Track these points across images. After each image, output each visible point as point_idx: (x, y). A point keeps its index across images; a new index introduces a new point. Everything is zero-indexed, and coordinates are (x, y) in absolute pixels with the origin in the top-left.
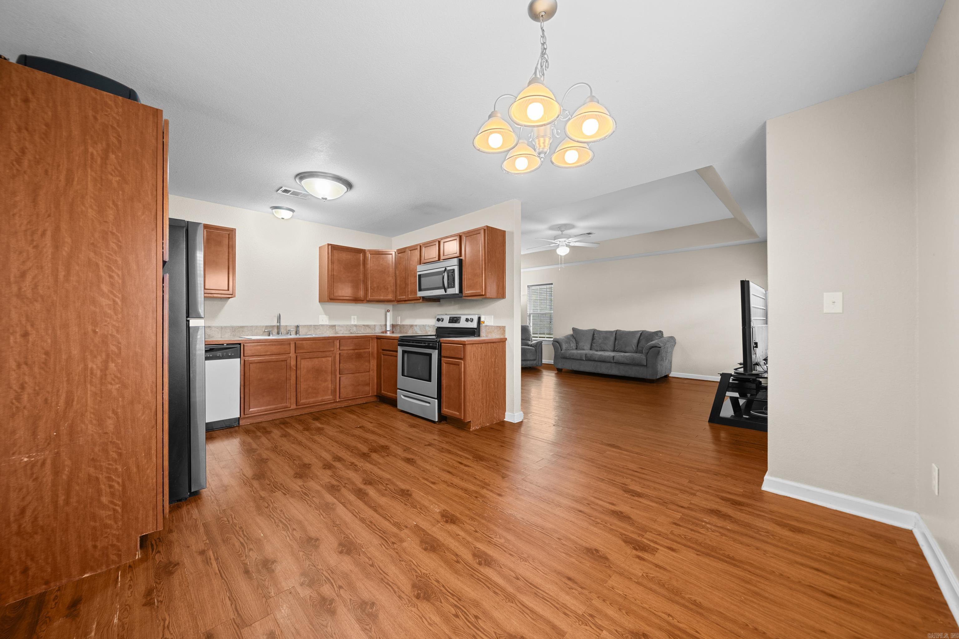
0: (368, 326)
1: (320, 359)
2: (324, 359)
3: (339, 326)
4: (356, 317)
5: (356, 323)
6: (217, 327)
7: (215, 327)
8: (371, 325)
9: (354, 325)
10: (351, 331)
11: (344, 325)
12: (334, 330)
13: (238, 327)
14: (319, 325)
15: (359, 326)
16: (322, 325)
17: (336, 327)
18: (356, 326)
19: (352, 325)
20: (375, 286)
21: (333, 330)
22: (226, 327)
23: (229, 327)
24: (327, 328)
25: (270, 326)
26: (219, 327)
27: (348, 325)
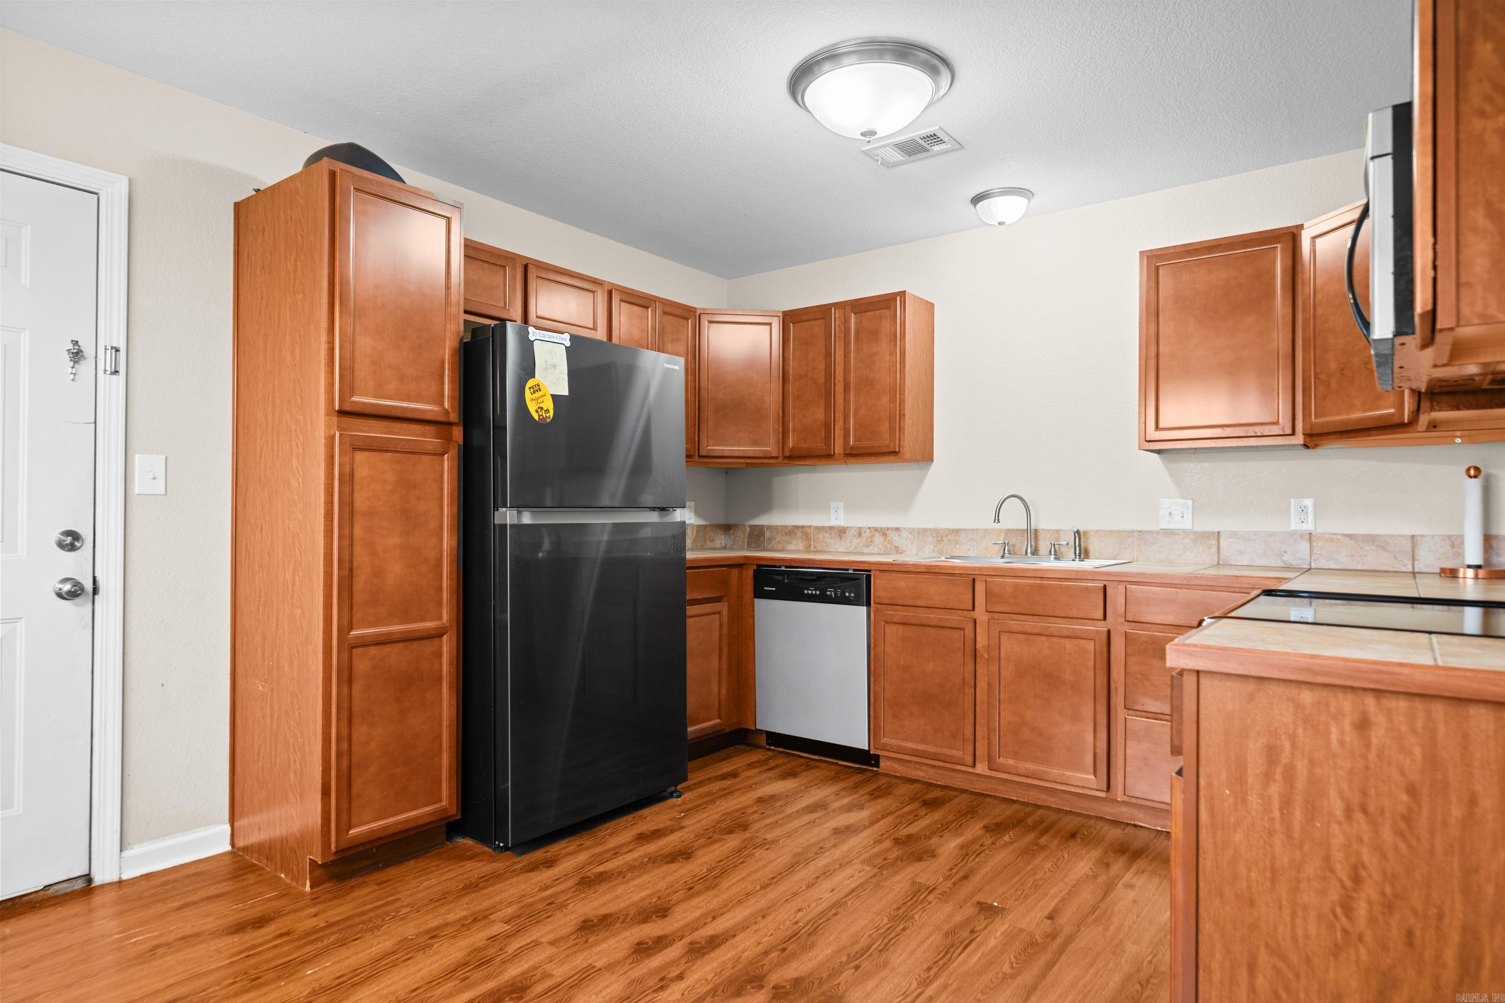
0: (1371, 539)
1: (1056, 640)
2: (1068, 644)
3: (1234, 535)
4: (1309, 503)
5: (1309, 526)
6: (911, 531)
7: (907, 530)
8: (1390, 536)
9: (1302, 535)
10: (1286, 557)
11: (1255, 533)
12: (1214, 550)
13: (949, 530)
14: (1158, 533)
15: (1331, 539)
16: (1169, 533)
17: (1222, 540)
18: (1311, 537)
19: (1293, 533)
20: (1333, 366)
21: (1210, 547)
22: (925, 530)
23: (931, 530)
24: (1186, 541)
25: (1017, 530)
26: (914, 529)
27: (1271, 534)
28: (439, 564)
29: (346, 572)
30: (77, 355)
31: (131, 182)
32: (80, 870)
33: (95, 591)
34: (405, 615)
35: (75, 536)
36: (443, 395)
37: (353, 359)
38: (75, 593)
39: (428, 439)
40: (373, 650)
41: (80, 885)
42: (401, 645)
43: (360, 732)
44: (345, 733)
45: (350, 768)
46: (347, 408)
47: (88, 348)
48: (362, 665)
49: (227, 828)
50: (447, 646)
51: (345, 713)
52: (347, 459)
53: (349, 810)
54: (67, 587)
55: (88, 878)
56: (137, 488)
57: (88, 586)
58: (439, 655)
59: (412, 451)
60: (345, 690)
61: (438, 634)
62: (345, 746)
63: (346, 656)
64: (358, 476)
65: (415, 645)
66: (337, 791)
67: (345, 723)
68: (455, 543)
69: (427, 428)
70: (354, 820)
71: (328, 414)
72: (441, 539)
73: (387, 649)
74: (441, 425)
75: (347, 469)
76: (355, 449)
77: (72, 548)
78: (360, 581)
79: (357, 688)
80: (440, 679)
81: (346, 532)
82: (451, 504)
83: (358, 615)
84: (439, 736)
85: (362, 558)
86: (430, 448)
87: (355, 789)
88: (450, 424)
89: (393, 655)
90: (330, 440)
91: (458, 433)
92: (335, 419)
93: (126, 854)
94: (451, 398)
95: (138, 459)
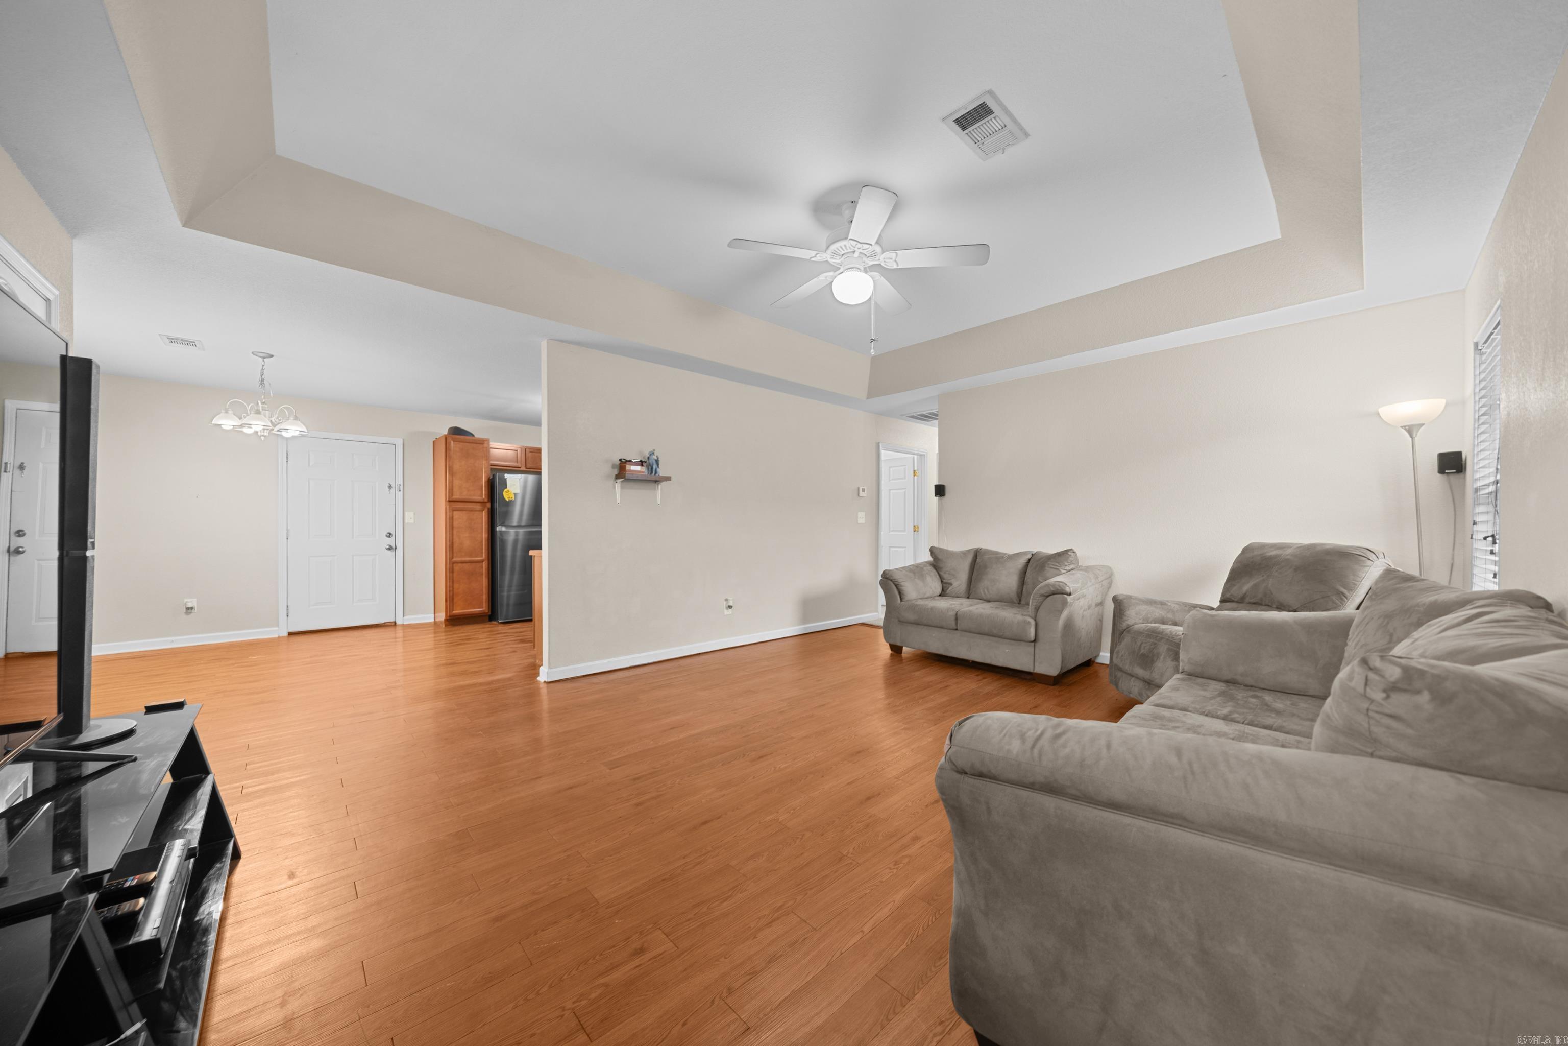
28: (482, 542)
29: (451, 543)
30: (390, 487)
31: (403, 440)
32: (393, 620)
33: (396, 548)
34: (471, 556)
35: (390, 534)
36: (482, 494)
37: (452, 486)
38: (390, 548)
39: (478, 507)
40: (460, 565)
41: (393, 624)
42: (468, 564)
43: (456, 586)
44: (451, 585)
45: (453, 595)
46: (451, 500)
47: (393, 485)
48: (457, 568)
49: (433, 615)
50: (485, 565)
51: (451, 580)
52: (451, 513)
53: (453, 606)
54: (388, 547)
55: (395, 622)
56: (406, 521)
57: (394, 547)
58: (482, 567)
59: (472, 510)
60: (451, 574)
61: (482, 561)
62: (451, 589)
63: (451, 565)
64: (455, 518)
65: (474, 564)
66: (449, 600)
67: (451, 583)
68: (487, 536)
69: (479, 504)
70: (455, 609)
71: (446, 501)
72: (482, 535)
73: (464, 565)
74: (482, 503)
75: (451, 516)
76: (453, 511)
77: (389, 537)
78: (455, 546)
79: (455, 575)
80: (482, 574)
81: (451, 533)
82: (485, 525)
83: (455, 555)
84: (483, 590)
85: (456, 539)
86: (478, 509)
87: (455, 601)
88: (486, 502)
89: (466, 566)
90: (446, 508)
91: (489, 505)
92: (448, 503)
93: (405, 618)
94: (485, 495)
95: (406, 514)
